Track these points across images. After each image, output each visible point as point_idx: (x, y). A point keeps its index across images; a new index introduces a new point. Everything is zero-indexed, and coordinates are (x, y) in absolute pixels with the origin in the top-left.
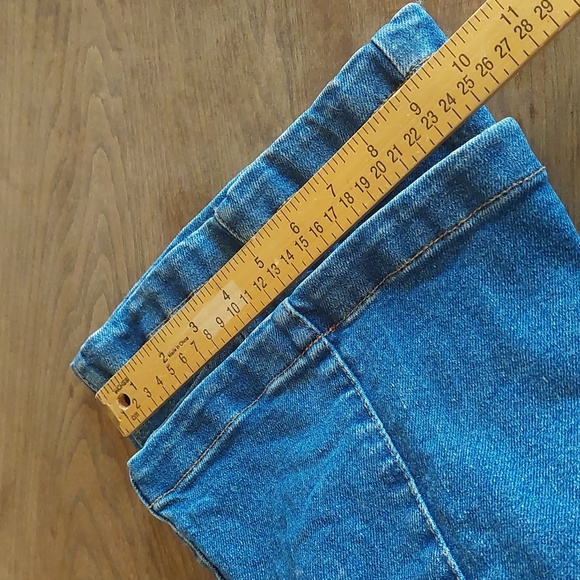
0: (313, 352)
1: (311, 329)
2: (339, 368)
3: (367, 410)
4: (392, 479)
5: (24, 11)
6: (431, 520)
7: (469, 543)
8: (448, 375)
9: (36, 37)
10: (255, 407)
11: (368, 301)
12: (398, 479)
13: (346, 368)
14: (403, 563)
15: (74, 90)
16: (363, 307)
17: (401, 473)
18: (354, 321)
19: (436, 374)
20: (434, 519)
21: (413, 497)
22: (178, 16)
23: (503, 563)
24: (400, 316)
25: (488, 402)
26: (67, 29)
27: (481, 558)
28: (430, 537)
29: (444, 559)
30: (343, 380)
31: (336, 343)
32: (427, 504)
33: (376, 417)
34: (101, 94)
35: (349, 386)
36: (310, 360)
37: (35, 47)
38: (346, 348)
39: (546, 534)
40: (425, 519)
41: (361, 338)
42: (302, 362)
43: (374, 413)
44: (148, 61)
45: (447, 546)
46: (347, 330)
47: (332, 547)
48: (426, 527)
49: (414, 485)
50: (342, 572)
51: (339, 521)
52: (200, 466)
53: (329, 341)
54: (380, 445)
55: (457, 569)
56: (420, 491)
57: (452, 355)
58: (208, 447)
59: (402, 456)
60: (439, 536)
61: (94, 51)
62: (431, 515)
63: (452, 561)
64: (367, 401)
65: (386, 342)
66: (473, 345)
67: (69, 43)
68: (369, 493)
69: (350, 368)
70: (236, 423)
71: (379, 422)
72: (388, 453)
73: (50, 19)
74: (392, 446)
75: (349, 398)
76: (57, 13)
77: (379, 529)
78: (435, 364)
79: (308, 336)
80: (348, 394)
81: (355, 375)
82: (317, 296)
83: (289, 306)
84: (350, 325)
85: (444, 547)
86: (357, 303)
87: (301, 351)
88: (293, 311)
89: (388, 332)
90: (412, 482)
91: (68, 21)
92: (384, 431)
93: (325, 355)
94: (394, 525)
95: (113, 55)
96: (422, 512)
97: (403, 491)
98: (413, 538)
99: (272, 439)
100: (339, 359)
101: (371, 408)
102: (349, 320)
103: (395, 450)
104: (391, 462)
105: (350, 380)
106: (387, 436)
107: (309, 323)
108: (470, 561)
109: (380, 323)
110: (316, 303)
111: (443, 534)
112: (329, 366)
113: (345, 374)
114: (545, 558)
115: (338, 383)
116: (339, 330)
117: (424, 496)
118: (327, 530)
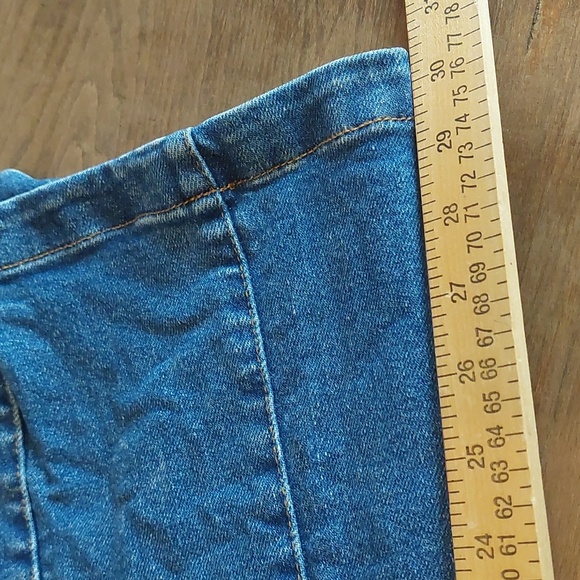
0: (199, 206)
1: (207, 178)
2: (227, 237)
3: (246, 300)
4: (249, 387)
5: (20, 12)
6: (279, 448)
7: (316, 489)
8: (350, 287)
9: (26, 49)
10: (119, 232)
11: (288, 168)
12: (256, 389)
13: (236, 239)
14: (228, 480)
15: (52, 128)
16: (278, 173)
17: (261, 384)
18: (263, 185)
19: (339, 282)
20: (282, 448)
21: (267, 414)
22: (207, 79)
23: (345, 524)
24: (317, 199)
25: (381, 331)
26: (66, 51)
27: (323, 511)
28: (271, 466)
29: (282, 497)
30: (227, 252)
31: (231, 204)
32: (280, 429)
33: (255, 311)
34: (84, 145)
35: (233, 261)
36: (192, 214)
37: (21, 60)
38: (243, 215)
39: (397, 512)
40: (272, 444)
41: (266, 210)
42: (181, 212)
43: (253, 305)
44: (153, 123)
45: (289, 483)
46: (250, 194)
47: (163, 436)
48: (271, 453)
49: (272, 401)
50: (163, 466)
51: (180, 411)
52: (30, 265)
53: (223, 199)
54: (248, 344)
55: (292, 512)
56: (276, 410)
57: (360, 265)
58: (48, 250)
59: (268, 365)
60: (284, 469)
61: (90, 89)
62: (281, 442)
63: (289, 502)
64: (250, 287)
65: (293, 227)
66: (384, 259)
67: (63, 69)
68: (220, 393)
69: (240, 240)
70: (93, 241)
71: (256, 318)
72: (254, 356)
73: (49, 33)
74: (262, 350)
75: (230, 277)
76: (60, 27)
77: (216, 435)
78: (341, 271)
79: (201, 185)
80: (230, 271)
81: (244, 251)
82: (229, 139)
83: (190, 139)
84: (255, 189)
85: (285, 484)
86: (274, 165)
87: (185, 199)
88: (193, 148)
89: (300, 215)
90: (270, 398)
91: (69, 41)
92: (258, 330)
93: (213, 214)
94: (233, 437)
95: (113, 102)
96: (272, 435)
97: (256, 403)
98: (249, 459)
99: (122, 277)
100: (231, 227)
101: (252, 299)
102: (257, 182)
103: (263, 356)
104: (254, 367)
105: (236, 255)
106: (260, 337)
107: (207, 169)
108: (309, 510)
109: (293, 200)
110: (225, 148)
111: (288, 468)
112: (216, 230)
113: (232, 246)
114: (388, 536)
115: (219, 254)
116: (239, 190)
117: (279, 418)
118: (164, 415)
